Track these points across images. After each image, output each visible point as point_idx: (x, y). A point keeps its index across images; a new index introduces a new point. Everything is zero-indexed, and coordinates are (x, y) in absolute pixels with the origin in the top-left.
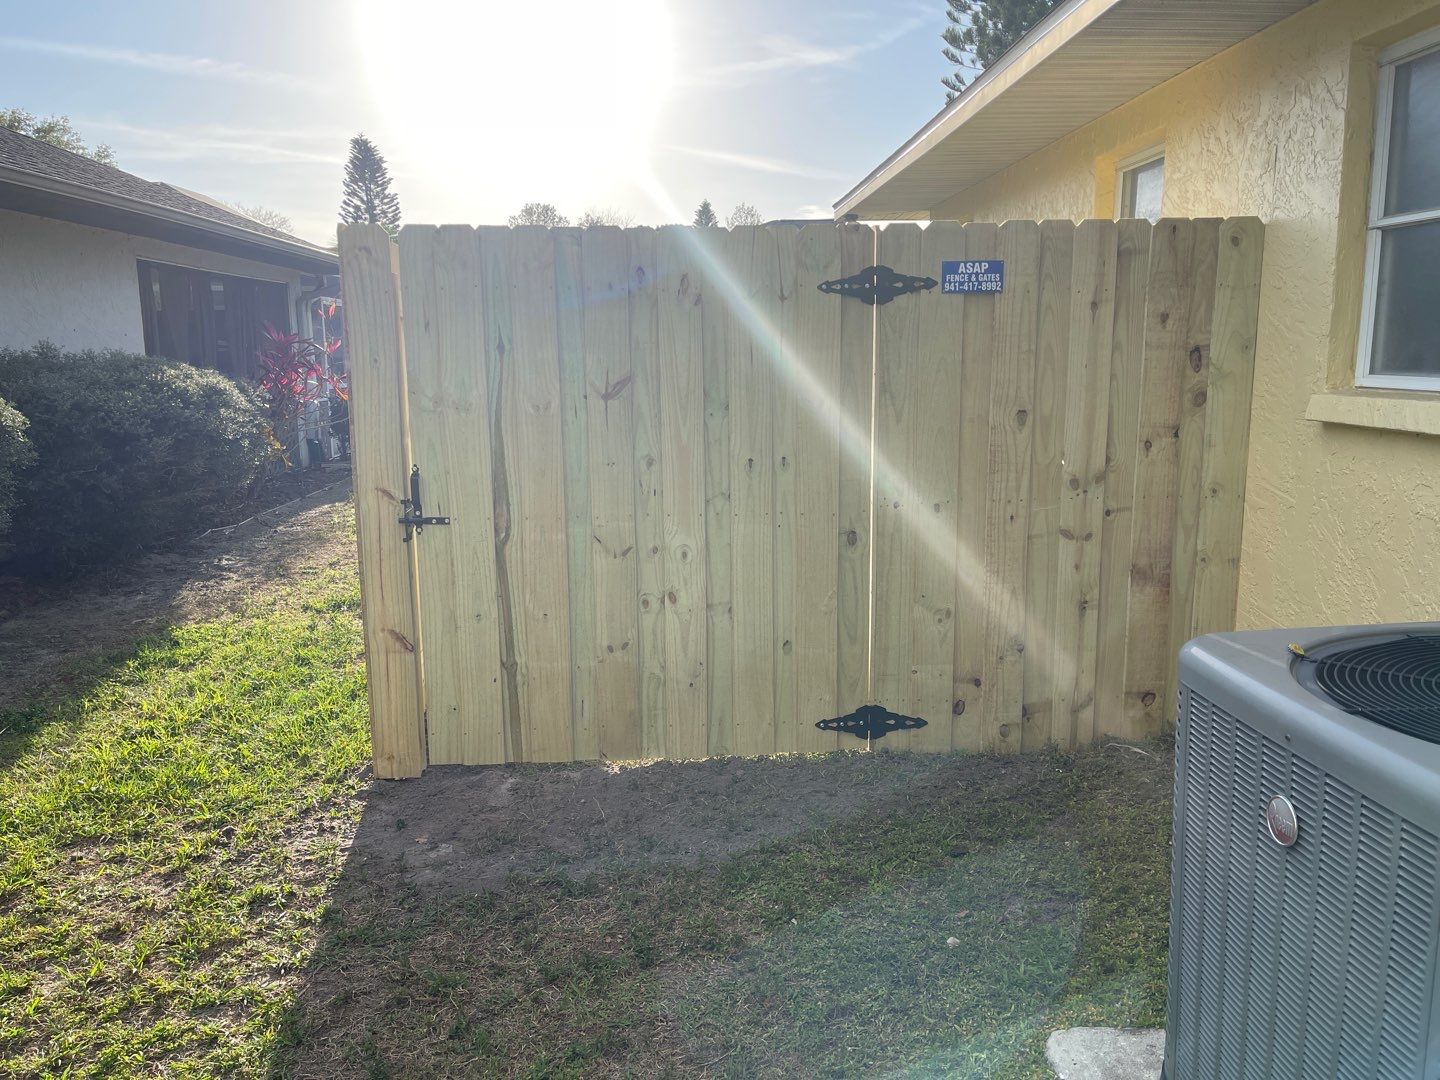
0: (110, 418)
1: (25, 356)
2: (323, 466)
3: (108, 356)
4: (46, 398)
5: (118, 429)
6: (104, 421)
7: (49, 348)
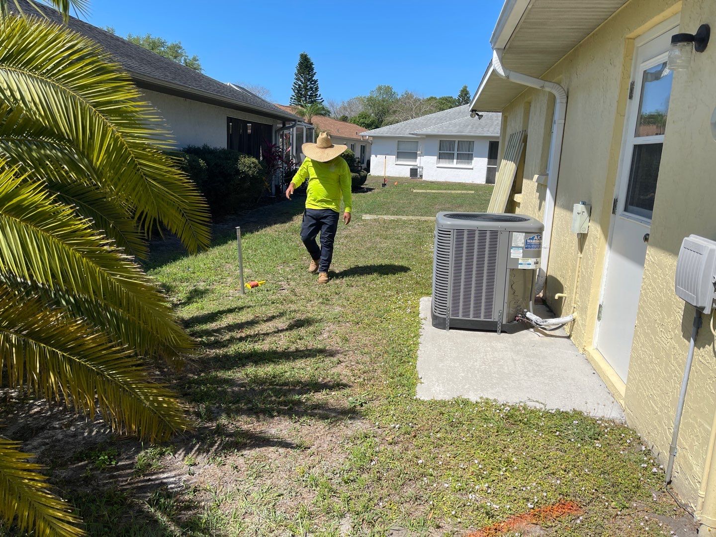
0: (224, 169)
2: (280, 195)
4: (210, 161)
5: (226, 172)
6: (222, 169)
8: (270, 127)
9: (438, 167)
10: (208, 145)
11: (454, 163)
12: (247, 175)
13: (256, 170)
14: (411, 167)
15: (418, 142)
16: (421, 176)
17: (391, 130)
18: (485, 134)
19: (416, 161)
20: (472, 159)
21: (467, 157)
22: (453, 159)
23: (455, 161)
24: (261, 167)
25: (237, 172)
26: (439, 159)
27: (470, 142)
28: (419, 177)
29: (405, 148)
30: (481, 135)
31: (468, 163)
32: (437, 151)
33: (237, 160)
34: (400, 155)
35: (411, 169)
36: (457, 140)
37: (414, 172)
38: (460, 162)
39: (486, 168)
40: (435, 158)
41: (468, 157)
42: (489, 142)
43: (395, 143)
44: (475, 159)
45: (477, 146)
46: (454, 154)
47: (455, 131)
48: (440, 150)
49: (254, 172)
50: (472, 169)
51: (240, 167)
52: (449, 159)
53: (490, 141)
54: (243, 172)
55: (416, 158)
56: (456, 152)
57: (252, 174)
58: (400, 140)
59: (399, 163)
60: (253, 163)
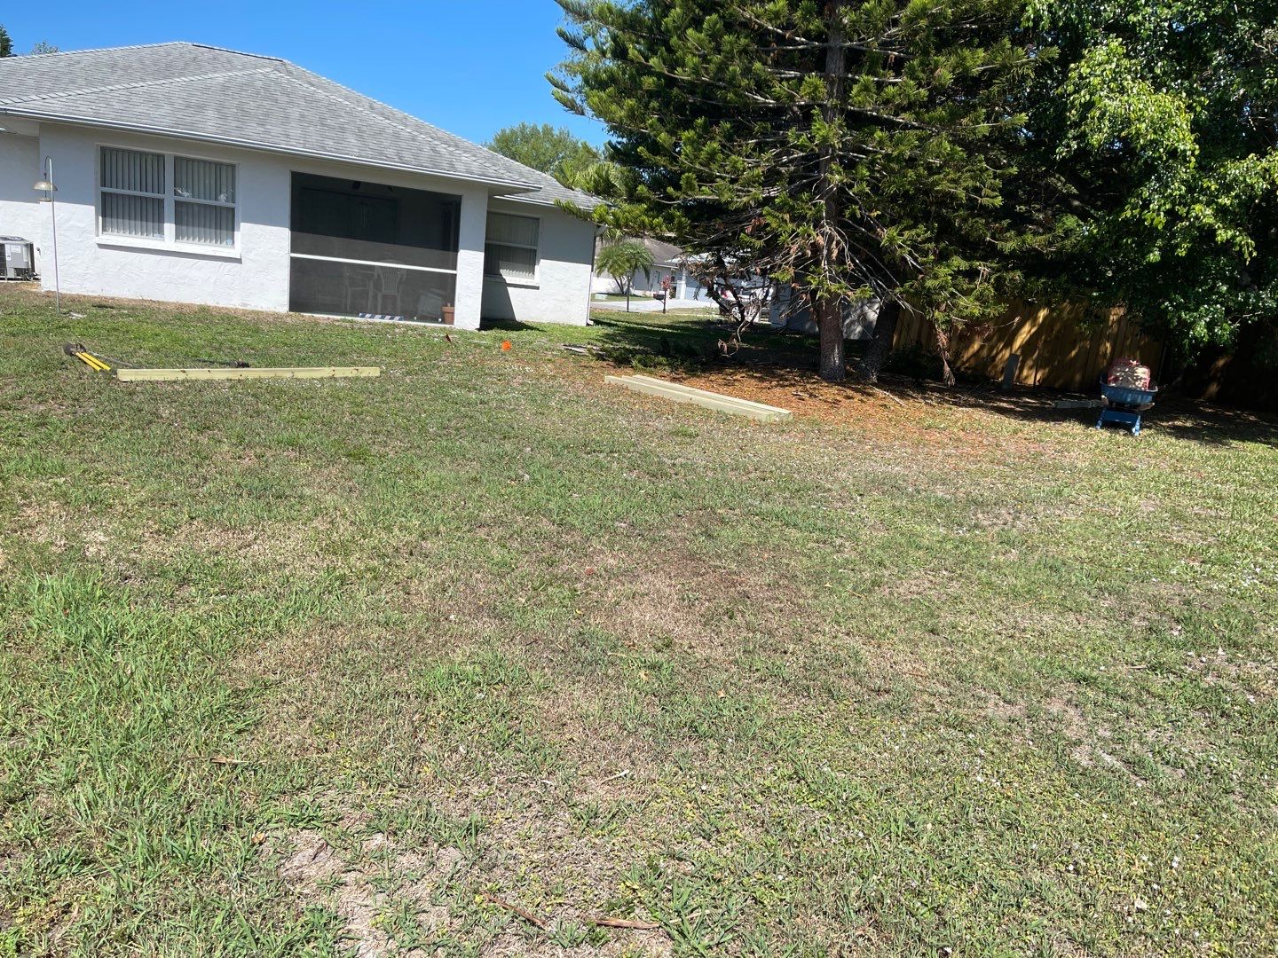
9: (101, 246)
11: (168, 237)
16: (27, 274)
18: (278, 146)
20: (232, 227)
21: (211, 218)
22: (161, 222)
23: (169, 228)
26: (104, 216)
27: (219, 164)
30: (260, 144)
31: (218, 239)
32: (94, 188)
36: (170, 153)
38: (190, 236)
39: (287, 263)
40: (89, 211)
41: (220, 221)
42: (289, 175)
44: (244, 227)
45: (247, 185)
46: (160, 201)
47: (166, 121)
48: (104, 185)
50: (239, 261)
52: (144, 219)
53: (293, 173)
56: (169, 199)
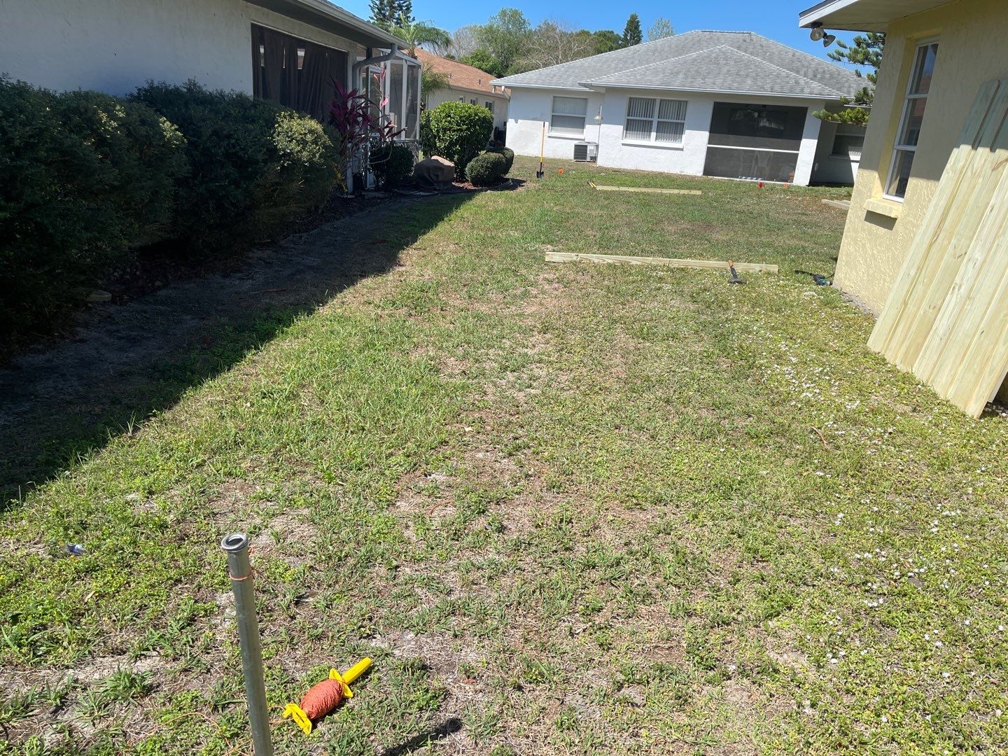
0: (239, 145)
1: (177, 89)
2: (363, 193)
3: (234, 97)
4: (195, 125)
5: (244, 154)
6: (234, 146)
7: (195, 85)
8: (343, 57)
9: (623, 144)
10: (200, 83)
11: (652, 140)
12: (296, 162)
13: (318, 150)
14: (577, 142)
15: (586, 99)
16: (594, 159)
17: (543, 77)
18: (709, 90)
19: (583, 132)
20: (682, 133)
21: (673, 129)
22: (650, 132)
23: (653, 134)
24: (329, 143)
25: (273, 152)
26: (627, 130)
27: (680, 102)
28: (588, 159)
29: (567, 110)
30: (701, 90)
31: (675, 139)
32: (624, 117)
33: (271, 123)
34: (558, 121)
35: (576, 146)
36: (658, 98)
37: (581, 151)
38: (662, 138)
39: (705, 150)
40: (621, 128)
41: (677, 130)
42: (713, 104)
43: (549, 100)
44: (687, 132)
45: (692, 111)
46: (651, 122)
47: (658, 83)
48: (629, 115)
49: (314, 155)
50: (682, 150)
51: (281, 142)
52: (644, 130)
53: (715, 103)
54: (285, 155)
55: (583, 127)
56: (655, 120)
57: (310, 161)
58: (558, 96)
59: (554, 134)
60: (311, 132)
